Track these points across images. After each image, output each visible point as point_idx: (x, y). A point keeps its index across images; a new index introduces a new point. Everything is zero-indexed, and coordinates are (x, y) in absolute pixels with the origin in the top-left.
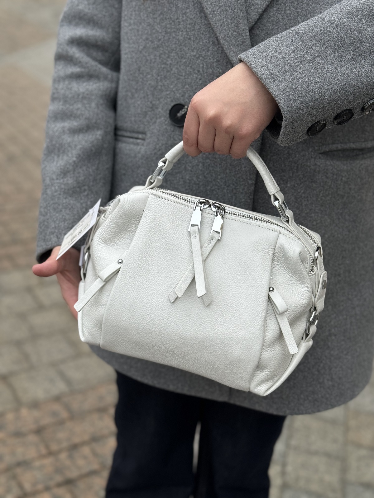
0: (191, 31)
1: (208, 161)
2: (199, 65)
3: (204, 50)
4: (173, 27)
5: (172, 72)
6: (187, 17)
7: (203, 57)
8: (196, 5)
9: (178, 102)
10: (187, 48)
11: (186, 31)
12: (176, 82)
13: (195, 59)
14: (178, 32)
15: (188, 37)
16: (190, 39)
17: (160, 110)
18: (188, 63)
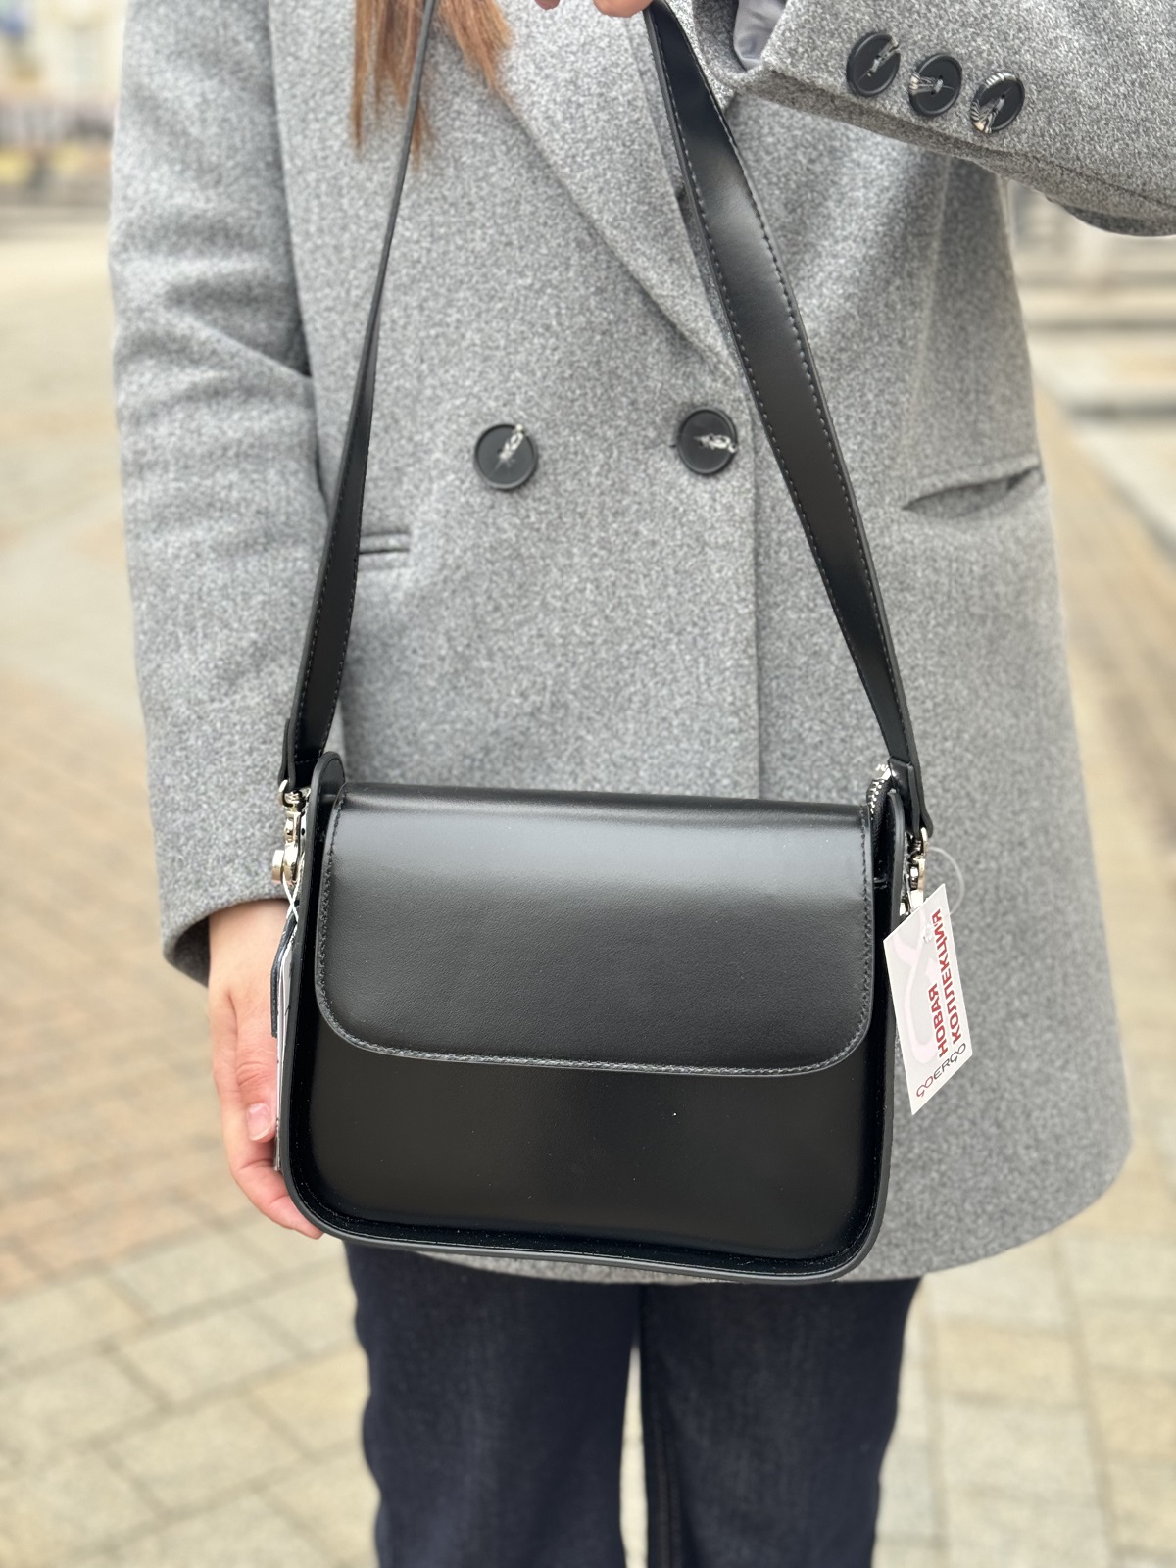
0: (509, 223)
1: (609, 572)
2: (547, 310)
3: (555, 268)
4: (454, 219)
5: (464, 344)
6: (493, 186)
7: (556, 288)
8: (515, 150)
9: (497, 422)
10: (504, 271)
11: (495, 223)
12: (479, 369)
13: (531, 295)
14: (469, 230)
15: (503, 239)
16: (509, 244)
17: (437, 455)
18: (511, 310)
